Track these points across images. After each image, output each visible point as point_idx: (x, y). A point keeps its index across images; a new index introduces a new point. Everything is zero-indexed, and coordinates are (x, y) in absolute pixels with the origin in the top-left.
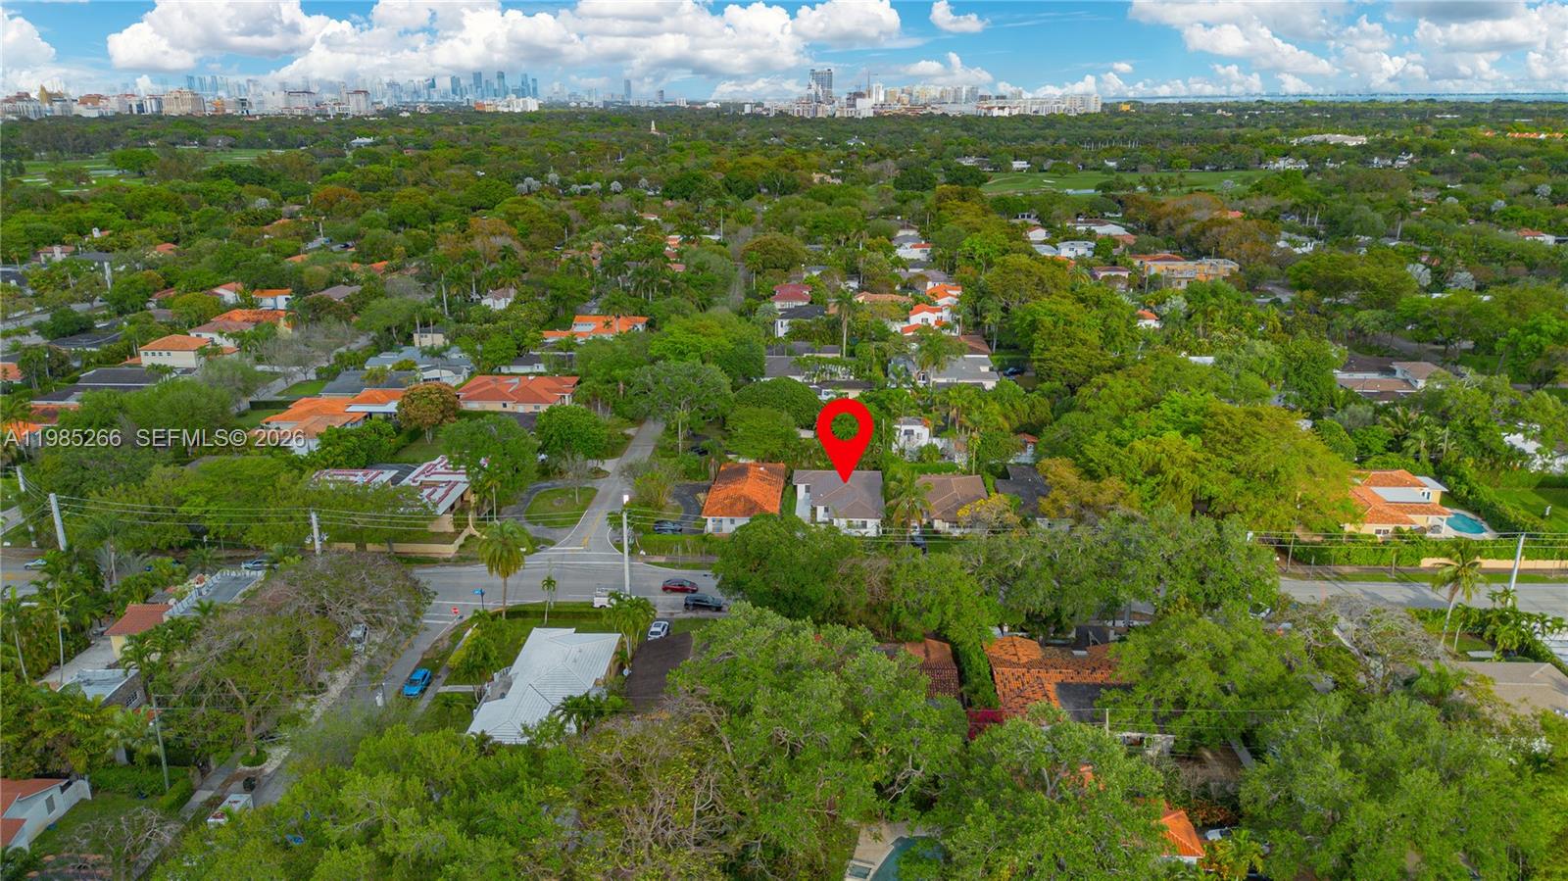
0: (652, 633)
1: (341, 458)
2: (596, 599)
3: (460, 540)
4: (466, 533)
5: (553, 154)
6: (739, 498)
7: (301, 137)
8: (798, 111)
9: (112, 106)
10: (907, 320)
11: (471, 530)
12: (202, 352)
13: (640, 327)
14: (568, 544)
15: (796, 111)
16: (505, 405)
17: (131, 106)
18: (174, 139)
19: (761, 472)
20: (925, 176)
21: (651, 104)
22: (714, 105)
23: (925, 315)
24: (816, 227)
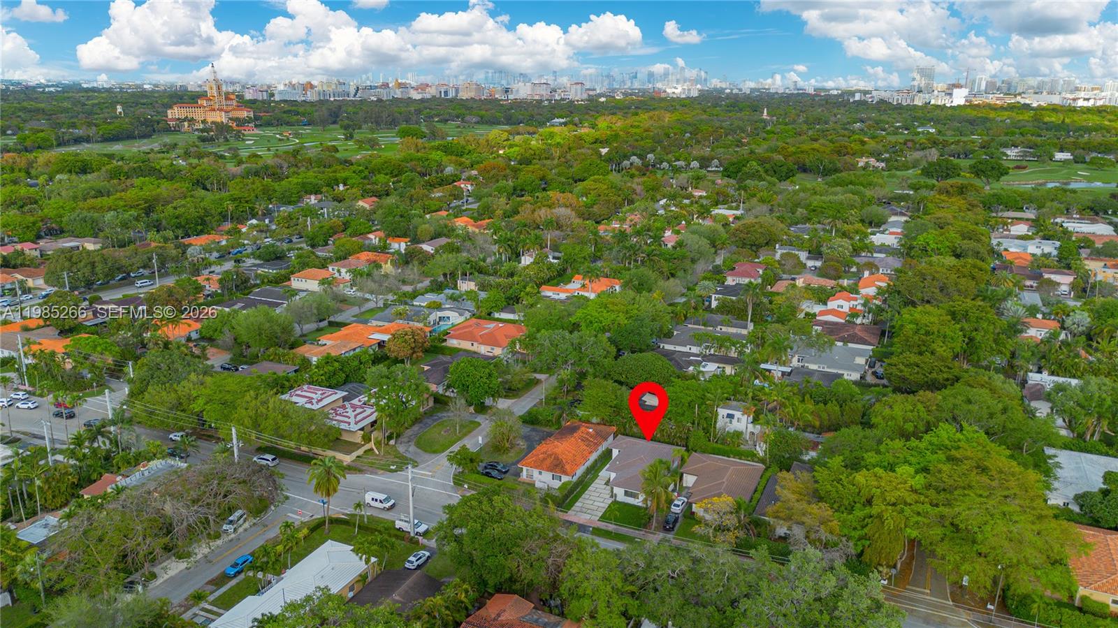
0: (409, 561)
1: (323, 377)
2: (397, 522)
3: (360, 452)
4: (367, 447)
5: (675, 134)
6: (551, 455)
7: (521, 117)
8: (898, 100)
9: (431, 92)
10: (825, 304)
11: (372, 445)
12: (322, 282)
13: (617, 288)
14: (423, 469)
15: (895, 99)
16: (472, 344)
17: (441, 92)
18: (447, 117)
19: (588, 433)
20: (950, 166)
21: (787, 91)
22: (835, 92)
23: (841, 302)
24: (814, 211)
